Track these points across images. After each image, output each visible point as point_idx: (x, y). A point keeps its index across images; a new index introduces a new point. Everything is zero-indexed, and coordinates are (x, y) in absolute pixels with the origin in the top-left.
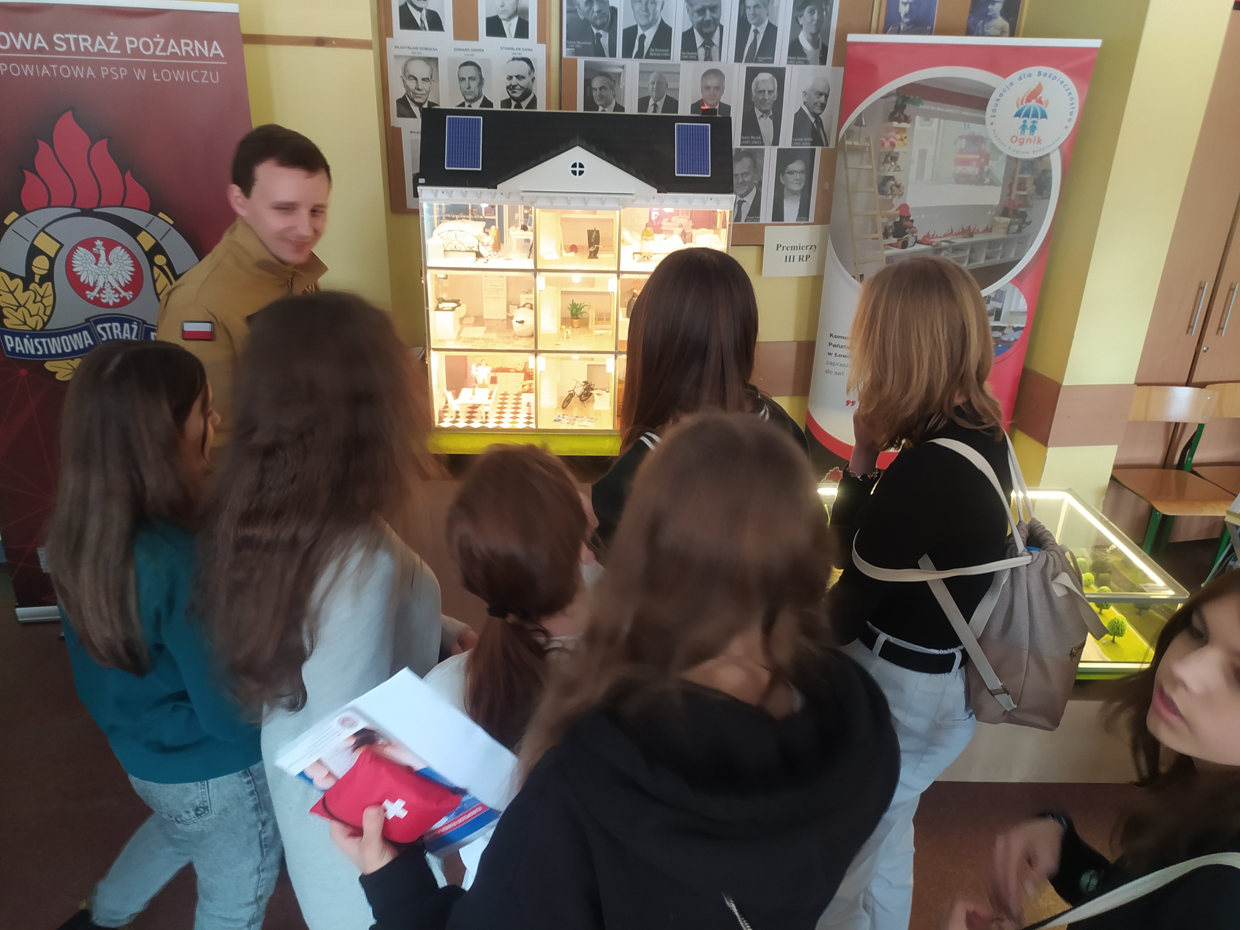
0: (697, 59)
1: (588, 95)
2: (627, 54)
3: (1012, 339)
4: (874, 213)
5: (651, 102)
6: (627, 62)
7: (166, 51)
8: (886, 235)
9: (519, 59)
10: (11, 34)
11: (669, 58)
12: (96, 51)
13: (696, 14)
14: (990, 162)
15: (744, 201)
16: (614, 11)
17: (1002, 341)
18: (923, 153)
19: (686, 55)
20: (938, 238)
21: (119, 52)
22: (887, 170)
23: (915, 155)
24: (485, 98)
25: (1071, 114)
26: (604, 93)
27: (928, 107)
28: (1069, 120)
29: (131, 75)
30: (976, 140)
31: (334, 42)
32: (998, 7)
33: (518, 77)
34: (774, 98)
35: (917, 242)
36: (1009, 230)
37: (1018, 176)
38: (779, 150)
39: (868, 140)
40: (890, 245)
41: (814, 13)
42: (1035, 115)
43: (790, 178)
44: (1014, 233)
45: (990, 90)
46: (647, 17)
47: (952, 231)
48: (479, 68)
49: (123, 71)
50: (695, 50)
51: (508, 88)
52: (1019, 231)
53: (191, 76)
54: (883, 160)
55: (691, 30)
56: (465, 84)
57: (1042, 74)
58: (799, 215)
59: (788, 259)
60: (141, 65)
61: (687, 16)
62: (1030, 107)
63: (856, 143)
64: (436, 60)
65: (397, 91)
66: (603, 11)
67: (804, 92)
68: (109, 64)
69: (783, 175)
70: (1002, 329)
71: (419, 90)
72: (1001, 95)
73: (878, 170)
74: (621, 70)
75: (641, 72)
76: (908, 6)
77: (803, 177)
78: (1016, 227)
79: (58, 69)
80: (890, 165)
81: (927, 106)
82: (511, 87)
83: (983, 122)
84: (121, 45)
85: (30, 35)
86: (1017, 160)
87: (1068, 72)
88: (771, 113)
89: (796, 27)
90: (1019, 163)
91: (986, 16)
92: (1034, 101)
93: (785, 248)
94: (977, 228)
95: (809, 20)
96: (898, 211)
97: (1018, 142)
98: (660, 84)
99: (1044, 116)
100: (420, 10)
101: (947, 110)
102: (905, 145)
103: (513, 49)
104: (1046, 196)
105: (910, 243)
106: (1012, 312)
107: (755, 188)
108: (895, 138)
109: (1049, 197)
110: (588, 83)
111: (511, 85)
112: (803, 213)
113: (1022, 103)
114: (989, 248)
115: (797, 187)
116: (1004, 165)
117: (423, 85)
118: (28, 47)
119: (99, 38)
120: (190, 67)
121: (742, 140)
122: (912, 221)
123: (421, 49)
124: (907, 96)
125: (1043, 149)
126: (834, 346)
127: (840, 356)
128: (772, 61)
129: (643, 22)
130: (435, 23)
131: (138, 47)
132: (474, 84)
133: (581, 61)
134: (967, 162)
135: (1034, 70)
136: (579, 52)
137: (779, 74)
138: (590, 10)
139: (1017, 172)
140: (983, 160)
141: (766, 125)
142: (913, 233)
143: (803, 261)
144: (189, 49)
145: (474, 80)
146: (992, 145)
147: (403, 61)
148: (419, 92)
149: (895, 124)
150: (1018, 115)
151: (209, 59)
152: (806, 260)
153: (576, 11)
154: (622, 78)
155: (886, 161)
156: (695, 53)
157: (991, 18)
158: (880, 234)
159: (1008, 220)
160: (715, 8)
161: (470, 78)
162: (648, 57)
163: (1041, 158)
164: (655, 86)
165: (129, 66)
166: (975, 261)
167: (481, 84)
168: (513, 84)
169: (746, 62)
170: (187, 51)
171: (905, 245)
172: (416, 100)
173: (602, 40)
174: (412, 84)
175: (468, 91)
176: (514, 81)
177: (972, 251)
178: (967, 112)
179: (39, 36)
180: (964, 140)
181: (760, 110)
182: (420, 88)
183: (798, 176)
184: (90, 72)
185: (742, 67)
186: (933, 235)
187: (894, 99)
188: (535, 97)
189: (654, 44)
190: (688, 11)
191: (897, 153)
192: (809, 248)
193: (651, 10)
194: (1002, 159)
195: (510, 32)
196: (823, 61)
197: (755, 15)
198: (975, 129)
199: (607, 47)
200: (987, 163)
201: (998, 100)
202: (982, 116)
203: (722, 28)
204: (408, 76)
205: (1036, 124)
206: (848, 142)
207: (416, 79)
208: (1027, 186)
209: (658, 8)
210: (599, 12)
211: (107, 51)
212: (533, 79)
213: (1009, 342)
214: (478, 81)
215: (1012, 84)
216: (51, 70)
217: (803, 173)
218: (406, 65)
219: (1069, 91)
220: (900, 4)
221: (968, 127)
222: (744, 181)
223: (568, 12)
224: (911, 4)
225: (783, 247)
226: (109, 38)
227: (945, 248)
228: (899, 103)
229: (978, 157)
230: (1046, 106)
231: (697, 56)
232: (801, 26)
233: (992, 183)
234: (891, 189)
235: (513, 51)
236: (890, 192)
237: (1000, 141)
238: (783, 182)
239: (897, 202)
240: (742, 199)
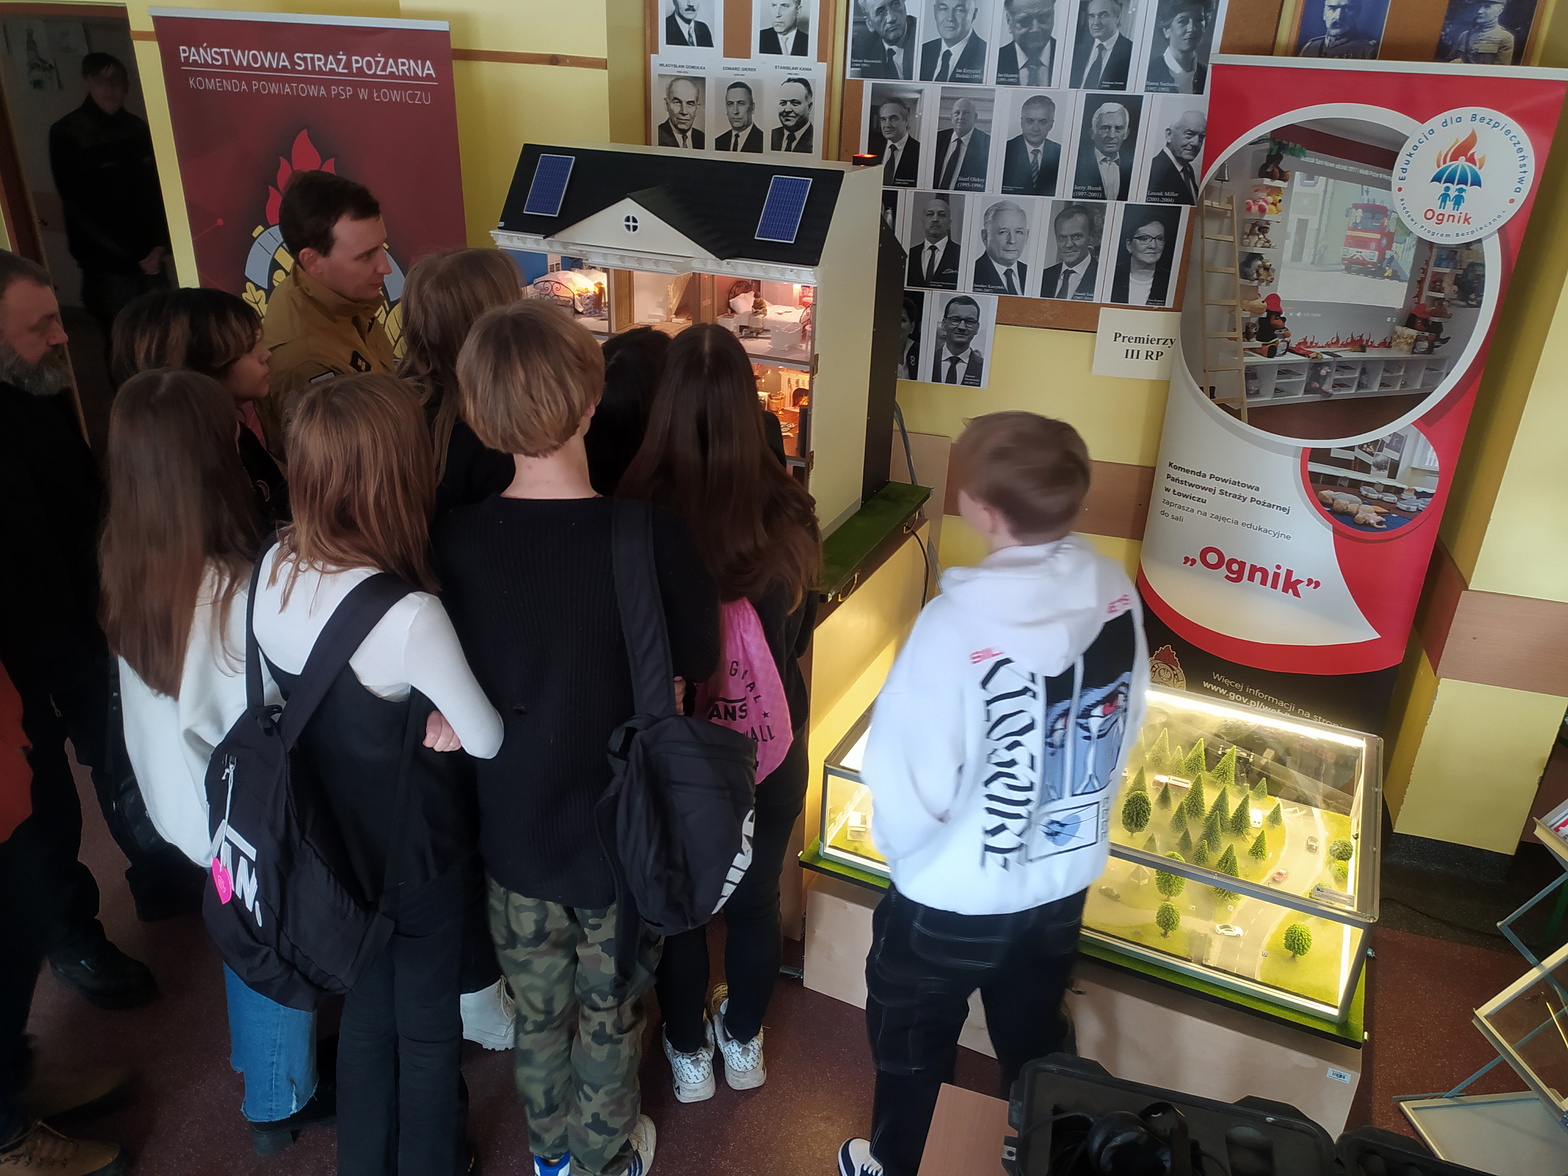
0: (1018, 83)
1: (875, 125)
2: (926, 76)
3: (1413, 509)
4: (1233, 302)
5: (954, 136)
6: (926, 86)
7: (385, 71)
8: (1247, 336)
9: (795, 80)
10: (261, 52)
11: (980, 81)
12: (328, 70)
13: (1018, 25)
14: (1394, 244)
15: (1074, 272)
16: (912, 21)
17: (1398, 508)
18: (1303, 224)
19: (1003, 77)
20: (1319, 347)
21: (346, 71)
22: (1252, 244)
23: (1292, 227)
24: (754, 126)
25: (1521, 180)
26: (894, 124)
27: (1312, 161)
28: (1518, 190)
29: (355, 95)
30: (1377, 212)
31: (568, 61)
32: (1496, 10)
33: (793, 102)
34: (1123, 136)
35: (1289, 350)
36: (1414, 348)
37: (1432, 269)
38: (1126, 205)
39: (1230, 201)
40: (1251, 349)
41: (1188, 22)
42: (1463, 181)
43: (1142, 245)
44: (1423, 353)
45: (1401, 140)
46: (954, 28)
47: (1338, 340)
48: (749, 91)
49: (349, 91)
50: (1016, 71)
51: (781, 114)
52: (1430, 351)
53: (406, 96)
54: (1248, 231)
55: (1011, 46)
56: (732, 110)
57: (1478, 118)
58: (1150, 297)
59: (1130, 354)
60: (365, 85)
61: (1007, 27)
62: (1457, 166)
63: (1216, 204)
64: (703, 80)
65: (660, 115)
66: (898, 22)
67: (1168, 129)
68: (338, 83)
69: (1131, 241)
70: (1398, 491)
71: (684, 115)
72: (1415, 148)
73: (1242, 244)
74: (917, 96)
75: (942, 98)
76: (1339, 10)
77: (1160, 244)
78: (1426, 344)
79: (297, 88)
80: (1257, 238)
81: (1311, 158)
82: (785, 114)
83: (1387, 186)
84: (348, 65)
85: (276, 54)
86: (1431, 244)
87: (1516, 116)
88: (1118, 157)
89: (1160, 42)
90: (1435, 250)
91: (1475, 24)
92: (1462, 158)
93: (1126, 339)
94: (1371, 340)
95: (1179, 32)
96: (1265, 304)
97: (1435, 219)
98: (967, 113)
99: (1477, 182)
100: (688, 21)
101: (1338, 167)
102: (1279, 211)
103: (788, 68)
104: (1474, 303)
105: (1279, 351)
106: (1414, 469)
107: (1089, 256)
108: (1266, 201)
109: (1479, 305)
110: (875, 110)
111: (784, 111)
112: (1157, 294)
113: (1445, 162)
114: (1386, 370)
115: (1150, 259)
116: (1413, 250)
117: (689, 110)
118: (275, 66)
119: (331, 57)
120: (406, 87)
121: (1074, 190)
122: (1284, 319)
123: (688, 67)
124: (1285, 142)
125: (1473, 232)
126: (1173, 479)
127: (1179, 494)
128: (1123, 88)
129: (949, 35)
130: (704, 37)
131: (362, 67)
132: (743, 109)
133: (868, 84)
134: (1362, 243)
135: (1465, 112)
136: (865, 73)
137: (1134, 105)
138: (881, 21)
139: (1432, 262)
140: (1384, 242)
141: (1110, 173)
142: (1284, 336)
143: (1152, 359)
144: (405, 68)
145: (743, 104)
146: (1399, 219)
147: (668, 81)
148: (682, 117)
149: (1267, 181)
150: (1437, 179)
151: (422, 79)
152: (1157, 359)
153: (865, 23)
154: (918, 107)
155: (1252, 233)
156: (1016, 76)
157: (1482, 27)
158: (1239, 333)
159: (1414, 332)
160: (1047, 18)
161: (739, 102)
162: (954, 79)
163: (1468, 245)
164: (960, 116)
165: (355, 85)
166: (1366, 387)
167: (750, 110)
168: (787, 110)
169: (1084, 88)
170: (403, 71)
171: (1272, 353)
172: (680, 126)
173: (894, 57)
174: (676, 108)
175: (736, 117)
176: (789, 107)
177: (1363, 372)
178: (1365, 171)
179: (283, 55)
180: (1360, 210)
181: (1102, 152)
182: (685, 112)
183: (1153, 244)
184: (323, 92)
185: (1082, 94)
186: (1312, 343)
187: (1267, 146)
188: (811, 126)
189: (960, 64)
190: (1008, 21)
191: (1268, 222)
192: (1161, 342)
193: (959, 20)
194: (1411, 242)
195: (786, 48)
196: (1198, 89)
197: (1100, 26)
198: (1377, 195)
199: (901, 67)
200: (1389, 247)
201: (1410, 155)
202: (1386, 177)
203: (1054, 42)
204: (672, 98)
205: (1463, 194)
206: (1207, 203)
207: (680, 102)
208: (1444, 285)
209: (970, 17)
210: (892, 23)
211: (337, 70)
212: (810, 105)
213: (1408, 511)
214: (747, 105)
215: (1432, 132)
216: (291, 88)
217: (1160, 239)
218: (671, 85)
219: (1518, 146)
220: (1326, 8)
221: (1367, 192)
222: (1075, 245)
223: (855, 23)
224: (1343, 8)
225: (1124, 337)
226: (339, 57)
227: (1327, 364)
228: (1274, 153)
229: (1378, 236)
230: (1480, 168)
231: (1018, 79)
232: (1168, 40)
233: (1395, 276)
234: (1257, 272)
235: (789, 71)
236: (1255, 276)
237: (1409, 216)
238: (1130, 250)
239: (1265, 291)
240: (1070, 269)
